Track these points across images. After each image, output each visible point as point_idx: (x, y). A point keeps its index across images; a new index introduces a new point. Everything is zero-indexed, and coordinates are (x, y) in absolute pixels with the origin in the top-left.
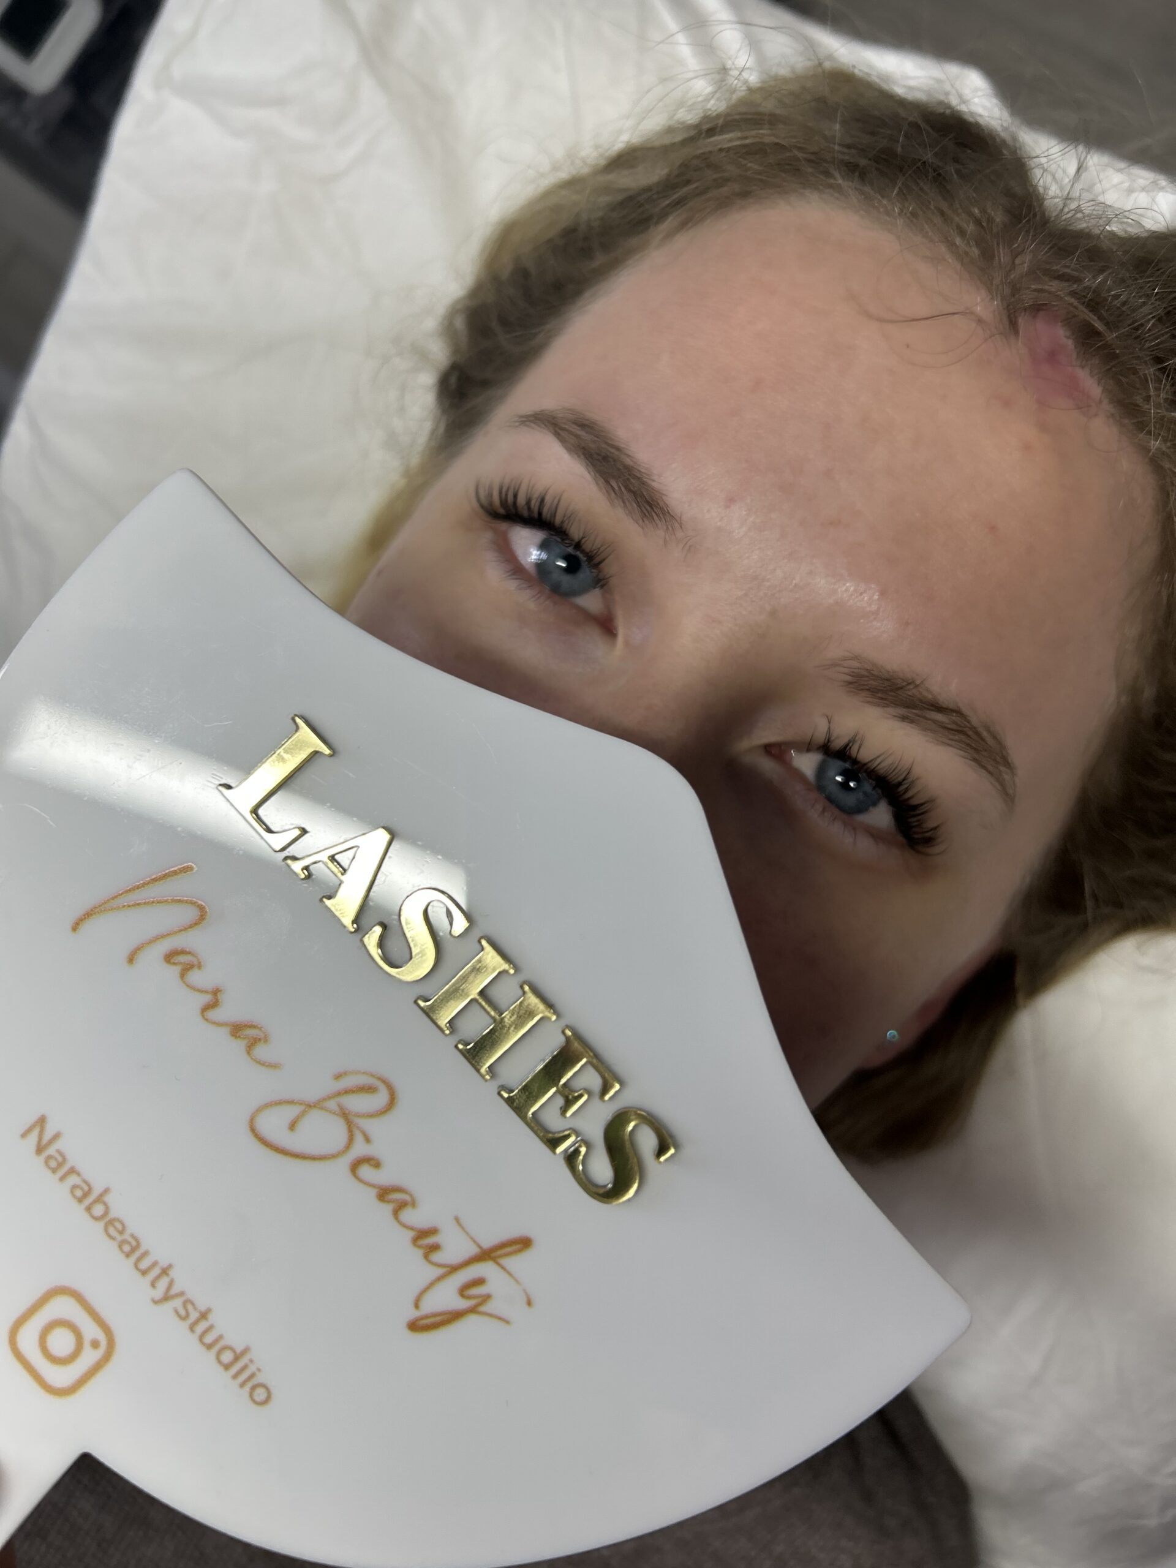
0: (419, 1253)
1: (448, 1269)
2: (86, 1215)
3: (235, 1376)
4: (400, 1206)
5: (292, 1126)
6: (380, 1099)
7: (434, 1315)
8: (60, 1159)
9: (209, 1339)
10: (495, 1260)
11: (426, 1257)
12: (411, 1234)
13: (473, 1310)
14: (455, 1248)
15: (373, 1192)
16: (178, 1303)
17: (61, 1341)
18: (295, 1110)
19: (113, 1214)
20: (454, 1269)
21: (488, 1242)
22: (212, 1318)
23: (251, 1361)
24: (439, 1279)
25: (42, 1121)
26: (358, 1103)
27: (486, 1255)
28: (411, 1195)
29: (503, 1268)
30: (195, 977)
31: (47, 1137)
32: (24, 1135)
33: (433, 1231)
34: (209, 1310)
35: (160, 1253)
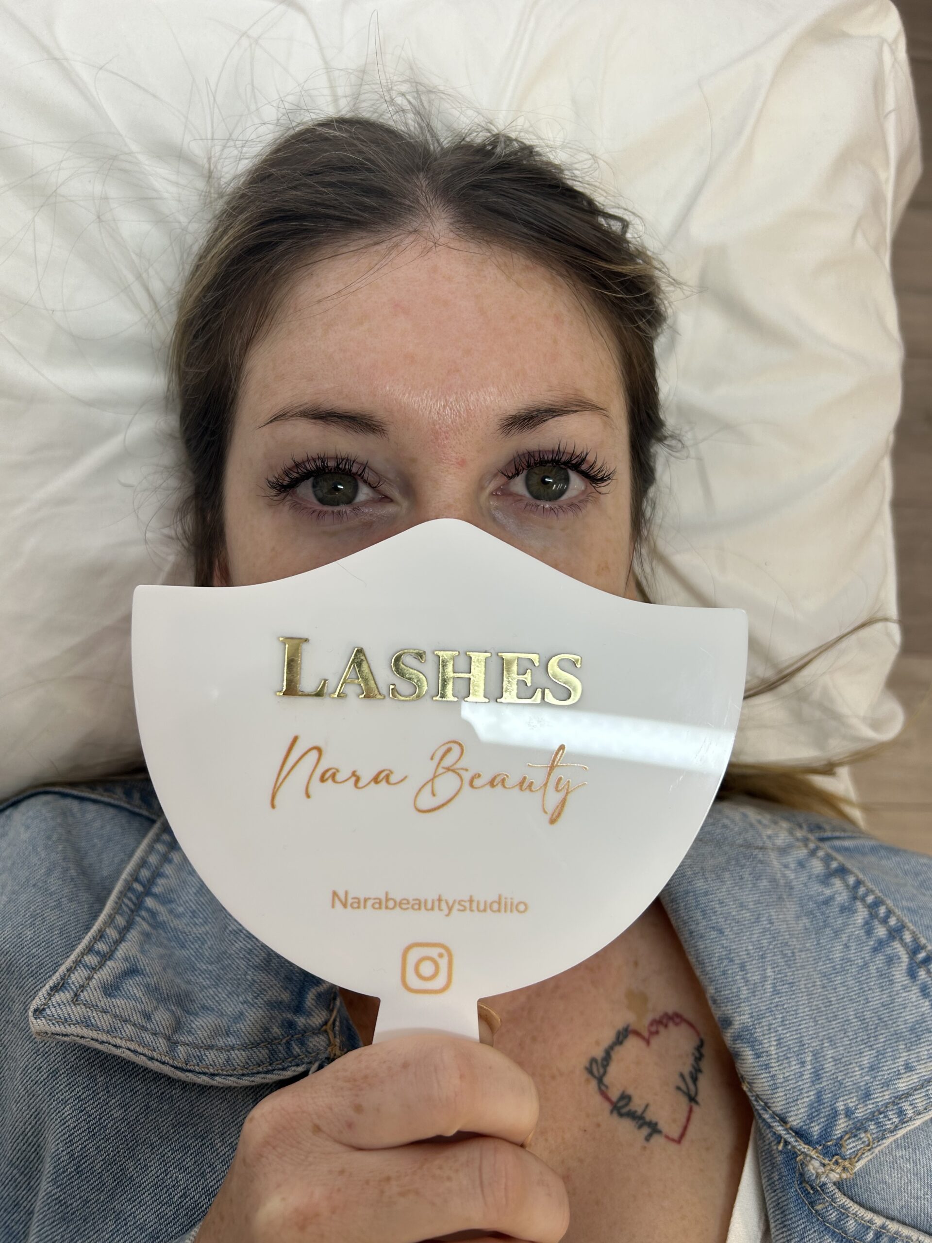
0: (528, 792)
1: (544, 787)
2: (389, 911)
3: (506, 911)
4: (503, 783)
6: (456, 750)
7: (555, 810)
8: (356, 900)
10: (556, 766)
11: (531, 790)
12: (517, 788)
13: (567, 793)
14: (538, 777)
15: (488, 787)
16: (457, 906)
17: (427, 969)
18: (429, 786)
19: (398, 900)
20: (546, 785)
21: (548, 764)
22: (475, 898)
23: (506, 898)
24: (544, 794)
25: (335, 894)
26: (449, 761)
28: (504, 774)
29: (563, 766)
30: (339, 777)
32: (333, 906)
33: (524, 779)
34: (471, 897)
35: (430, 896)
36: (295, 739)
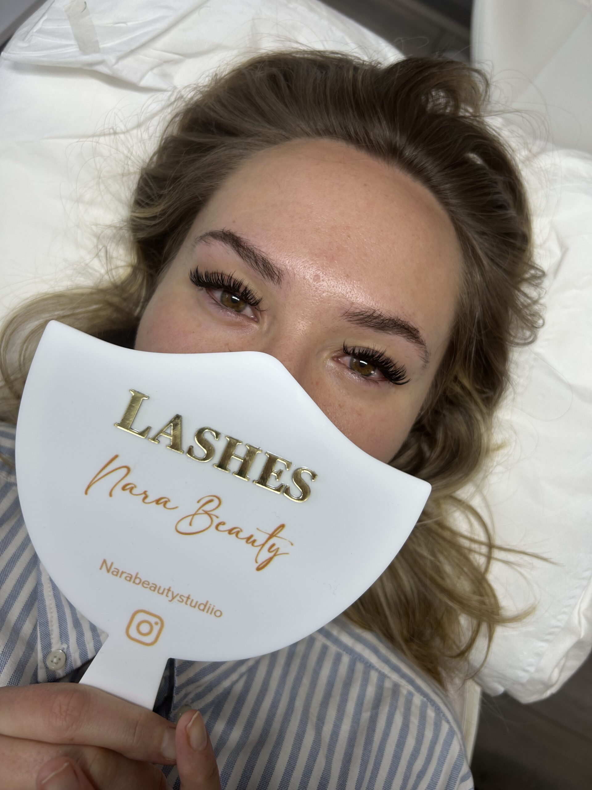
0: (250, 545)
1: (262, 545)
2: (134, 584)
3: (207, 612)
4: (237, 534)
5: (190, 524)
6: (216, 502)
7: (263, 563)
8: (117, 571)
9: (193, 604)
10: (275, 536)
11: (253, 545)
12: (245, 540)
13: (275, 555)
14: (261, 538)
15: (227, 533)
16: (178, 598)
17: (145, 628)
18: (190, 518)
19: (143, 580)
20: (263, 545)
21: (270, 532)
22: (191, 597)
23: (210, 605)
24: (260, 550)
25: (105, 561)
26: (208, 507)
27: (272, 536)
28: (240, 528)
29: (279, 537)
30: (135, 491)
31: (109, 565)
32: (101, 568)
33: (251, 536)
34: (189, 596)
35: (165, 585)
36: (116, 457)
